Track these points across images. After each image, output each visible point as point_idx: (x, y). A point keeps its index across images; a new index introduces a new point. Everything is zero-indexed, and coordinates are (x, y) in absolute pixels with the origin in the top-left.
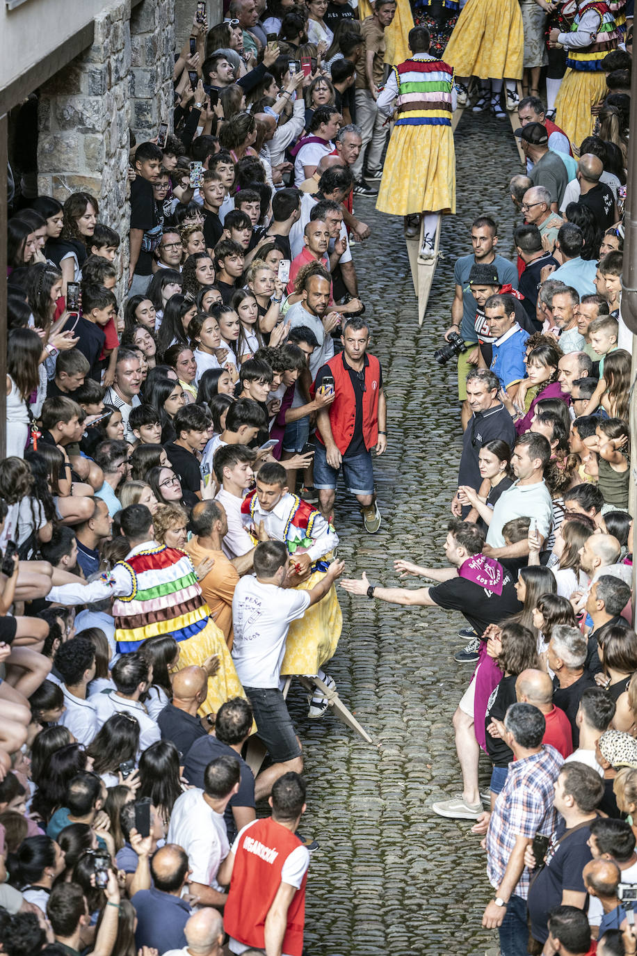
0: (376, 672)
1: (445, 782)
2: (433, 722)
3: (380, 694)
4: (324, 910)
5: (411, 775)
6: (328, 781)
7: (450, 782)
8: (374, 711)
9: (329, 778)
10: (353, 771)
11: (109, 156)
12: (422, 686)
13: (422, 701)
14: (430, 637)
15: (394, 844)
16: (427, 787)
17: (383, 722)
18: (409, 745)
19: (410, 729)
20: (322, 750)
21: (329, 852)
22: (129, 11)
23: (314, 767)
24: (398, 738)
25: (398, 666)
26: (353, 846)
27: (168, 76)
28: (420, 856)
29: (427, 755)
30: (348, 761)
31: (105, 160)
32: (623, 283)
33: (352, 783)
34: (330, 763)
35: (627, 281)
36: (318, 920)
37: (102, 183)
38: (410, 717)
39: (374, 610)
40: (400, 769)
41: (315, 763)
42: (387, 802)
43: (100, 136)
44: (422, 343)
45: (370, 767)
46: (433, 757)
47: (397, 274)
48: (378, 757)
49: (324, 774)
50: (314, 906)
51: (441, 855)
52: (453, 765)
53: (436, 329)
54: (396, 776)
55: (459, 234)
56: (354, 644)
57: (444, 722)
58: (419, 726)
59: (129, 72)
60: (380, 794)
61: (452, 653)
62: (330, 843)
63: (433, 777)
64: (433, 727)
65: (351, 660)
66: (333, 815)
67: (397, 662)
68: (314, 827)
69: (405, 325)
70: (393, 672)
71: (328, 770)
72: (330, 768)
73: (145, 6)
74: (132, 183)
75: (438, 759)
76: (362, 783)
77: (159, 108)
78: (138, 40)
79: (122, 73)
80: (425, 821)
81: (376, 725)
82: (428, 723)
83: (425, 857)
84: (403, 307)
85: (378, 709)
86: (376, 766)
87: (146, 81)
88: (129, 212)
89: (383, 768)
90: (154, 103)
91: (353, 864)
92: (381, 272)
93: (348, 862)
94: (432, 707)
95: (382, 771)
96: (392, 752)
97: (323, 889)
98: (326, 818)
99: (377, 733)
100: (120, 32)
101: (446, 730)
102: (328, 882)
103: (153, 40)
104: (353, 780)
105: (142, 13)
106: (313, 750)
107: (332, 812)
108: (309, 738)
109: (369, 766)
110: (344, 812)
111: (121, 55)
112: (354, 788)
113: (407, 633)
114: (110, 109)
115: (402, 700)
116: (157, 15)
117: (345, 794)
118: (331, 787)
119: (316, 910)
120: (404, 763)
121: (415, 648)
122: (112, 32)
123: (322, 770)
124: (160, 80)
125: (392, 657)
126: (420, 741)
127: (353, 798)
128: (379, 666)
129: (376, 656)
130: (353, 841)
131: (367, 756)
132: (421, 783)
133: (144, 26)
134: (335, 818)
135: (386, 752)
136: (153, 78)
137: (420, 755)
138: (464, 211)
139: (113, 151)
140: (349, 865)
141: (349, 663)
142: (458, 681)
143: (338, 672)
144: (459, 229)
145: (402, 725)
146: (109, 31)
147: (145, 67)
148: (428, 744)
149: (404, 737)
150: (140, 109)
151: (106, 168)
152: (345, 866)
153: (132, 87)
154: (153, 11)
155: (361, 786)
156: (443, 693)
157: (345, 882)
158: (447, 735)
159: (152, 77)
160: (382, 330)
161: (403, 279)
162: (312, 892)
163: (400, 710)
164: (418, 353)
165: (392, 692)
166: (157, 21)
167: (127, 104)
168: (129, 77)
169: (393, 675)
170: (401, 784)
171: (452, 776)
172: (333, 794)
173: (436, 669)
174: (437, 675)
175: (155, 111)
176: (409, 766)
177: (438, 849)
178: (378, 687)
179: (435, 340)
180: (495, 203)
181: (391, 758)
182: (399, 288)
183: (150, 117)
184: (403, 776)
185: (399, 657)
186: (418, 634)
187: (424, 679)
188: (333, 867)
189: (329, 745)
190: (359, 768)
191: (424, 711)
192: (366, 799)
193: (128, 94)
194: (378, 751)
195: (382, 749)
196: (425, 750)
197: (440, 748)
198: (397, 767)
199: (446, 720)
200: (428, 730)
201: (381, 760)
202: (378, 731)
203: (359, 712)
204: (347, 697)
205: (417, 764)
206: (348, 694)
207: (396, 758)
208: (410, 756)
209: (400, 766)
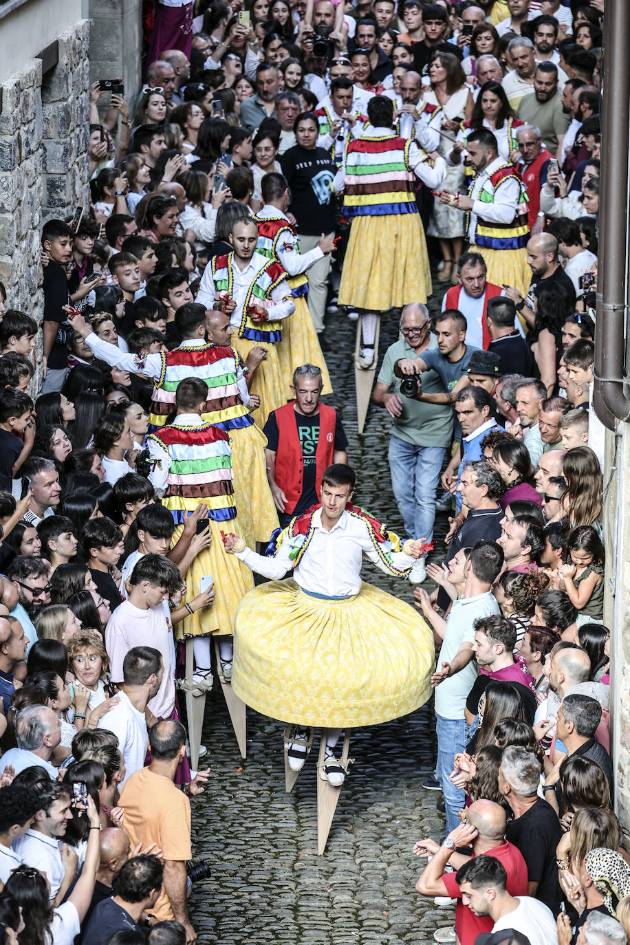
1: (404, 931)
2: (389, 864)
5: (365, 923)
6: (273, 932)
7: (409, 931)
9: (275, 928)
10: (301, 920)
11: (20, 237)
12: (376, 824)
13: (376, 840)
14: (384, 769)
16: (385, 936)
17: (333, 865)
18: (362, 890)
19: (363, 873)
20: (267, 897)
22: (40, 77)
23: (257, 916)
24: (351, 883)
25: (348, 802)
27: (83, 148)
29: (384, 901)
30: (295, 909)
31: (15, 242)
32: (596, 372)
33: (300, 934)
34: (275, 911)
35: (600, 371)
37: (12, 269)
38: (363, 859)
40: (353, 917)
41: (258, 912)
43: (9, 216)
44: (368, 442)
45: (321, 916)
46: (390, 902)
48: (328, 904)
49: (268, 924)
52: (412, 912)
53: (383, 426)
54: (349, 925)
57: (402, 864)
58: (373, 868)
59: (41, 145)
63: (390, 926)
64: (389, 870)
69: (348, 422)
71: (274, 920)
72: (275, 916)
73: (58, 71)
74: (45, 269)
75: (395, 905)
76: (311, 933)
77: (74, 184)
78: (50, 109)
79: (33, 146)
81: (326, 868)
82: (384, 865)
84: (346, 403)
85: (327, 850)
86: (327, 913)
87: (59, 155)
88: (42, 300)
89: (334, 916)
90: (68, 179)
94: (387, 848)
95: (333, 920)
96: (343, 897)
99: (327, 877)
100: (30, 100)
101: (404, 872)
103: (66, 110)
104: (301, 929)
105: (54, 79)
106: (256, 897)
108: (251, 884)
109: (320, 914)
111: (31, 126)
112: (303, 939)
114: (20, 187)
115: (354, 840)
116: (70, 81)
118: (277, 938)
120: (358, 910)
121: (367, 782)
122: (22, 100)
123: (266, 920)
124: (74, 153)
126: (375, 885)
131: (315, 903)
132: (377, 932)
133: (56, 93)
135: (338, 898)
136: (67, 152)
137: (375, 901)
139: (24, 232)
142: (415, 818)
143: (282, 809)
145: (355, 868)
146: (18, 99)
147: (57, 139)
148: (384, 889)
149: (357, 881)
150: (53, 186)
151: (17, 251)
153: (44, 162)
154: (66, 77)
155: (310, 937)
156: (400, 831)
158: (406, 878)
159: (66, 150)
161: (346, 371)
163: (352, 851)
165: (343, 832)
166: (70, 88)
167: (40, 180)
168: (41, 151)
169: (343, 812)
170: (354, 932)
171: (411, 924)
173: (391, 805)
174: (393, 812)
175: (69, 188)
176: (364, 914)
181: (343, 905)
183: (65, 196)
184: (357, 925)
187: (378, 816)
189: (274, 891)
190: (308, 917)
191: (379, 852)
193: (40, 169)
194: (328, 897)
195: (333, 895)
196: (381, 895)
197: (397, 893)
198: (350, 915)
199: (404, 861)
200: (383, 873)
201: (332, 907)
202: (328, 874)
203: (306, 853)
204: (293, 838)
205: (372, 911)
206: (293, 834)
207: (349, 905)
208: (364, 902)
209: (353, 913)
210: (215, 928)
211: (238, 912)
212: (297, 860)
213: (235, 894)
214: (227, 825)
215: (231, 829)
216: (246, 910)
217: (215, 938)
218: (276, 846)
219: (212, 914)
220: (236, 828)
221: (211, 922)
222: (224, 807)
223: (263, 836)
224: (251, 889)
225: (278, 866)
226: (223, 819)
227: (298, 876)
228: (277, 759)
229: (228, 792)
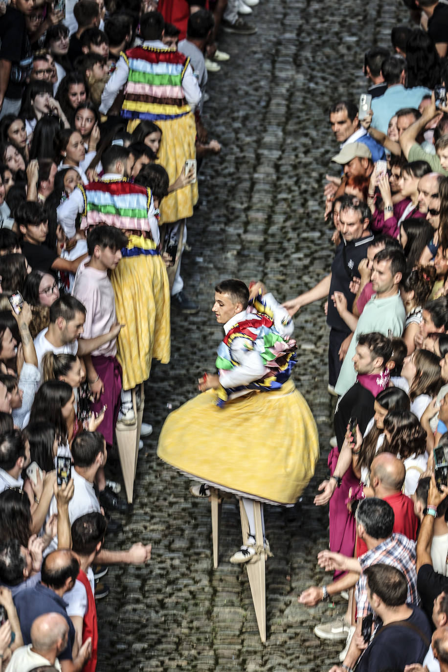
6: (191, 592)
9: (192, 589)
10: (215, 583)
15: (255, 652)
20: (186, 562)
23: (177, 579)
26: (215, 655)
28: (279, 664)
29: (287, 567)
33: (214, 595)
34: (193, 575)
41: (178, 575)
42: (248, 613)
44: (283, 169)
46: (292, 569)
47: (258, 102)
49: (186, 586)
51: (300, 664)
55: (319, 64)
60: (241, 605)
62: (193, 652)
63: (292, 589)
66: (196, 624)
68: (178, 637)
71: (191, 582)
72: (193, 579)
75: (297, 571)
76: (224, 594)
80: (285, 631)
82: (288, 536)
83: (285, 665)
92: (243, 101)
94: (291, 521)
98: (189, 628)
101: (305, 543)
104: (215, 591)
106: (177, 562)
107: (195, 622)
108: (173, 551)
109: (231, 578)
110: (206, 622)
112: (217, 599)
117: (209, 605)
118: (194, 598)
123: (185, 582)
126: (280, 553)
127: (215, 609)
130: (215, 650)
131: (229, 568)
132: (281, 594)
134: (198, 629)
137: (280, 567)
138: (325, 42)
144: (319, 59)
148: (288, 557)
155: (223, 598)
156: (303, 507)
158: (306, 548)
160: (244, 157)
164: (279, 179)
172: (196, 605)
177: (298, 658)
179: (295, 167)
180: (353, 35)
182: (261, 116)
189: (193, 558)
190: (221, 580)
191: (284, 525)
192: (227, 610)
196: (285, 563)
205: (277, 576)
210: (141, 588)
211: (161, 576)
213: (159, 559)
214: (152, 500)
215: (157, 503)
216: (168, 573)
217: (141, 597)
218: (195, 519)
219: (138, 577)
220: (161, 503)
221: (137, 583)
222: (151, 484)
223: (184, 510)
224: (172, 555)
225: (196, 536)
226: (150, 495)
229: (155, 471)
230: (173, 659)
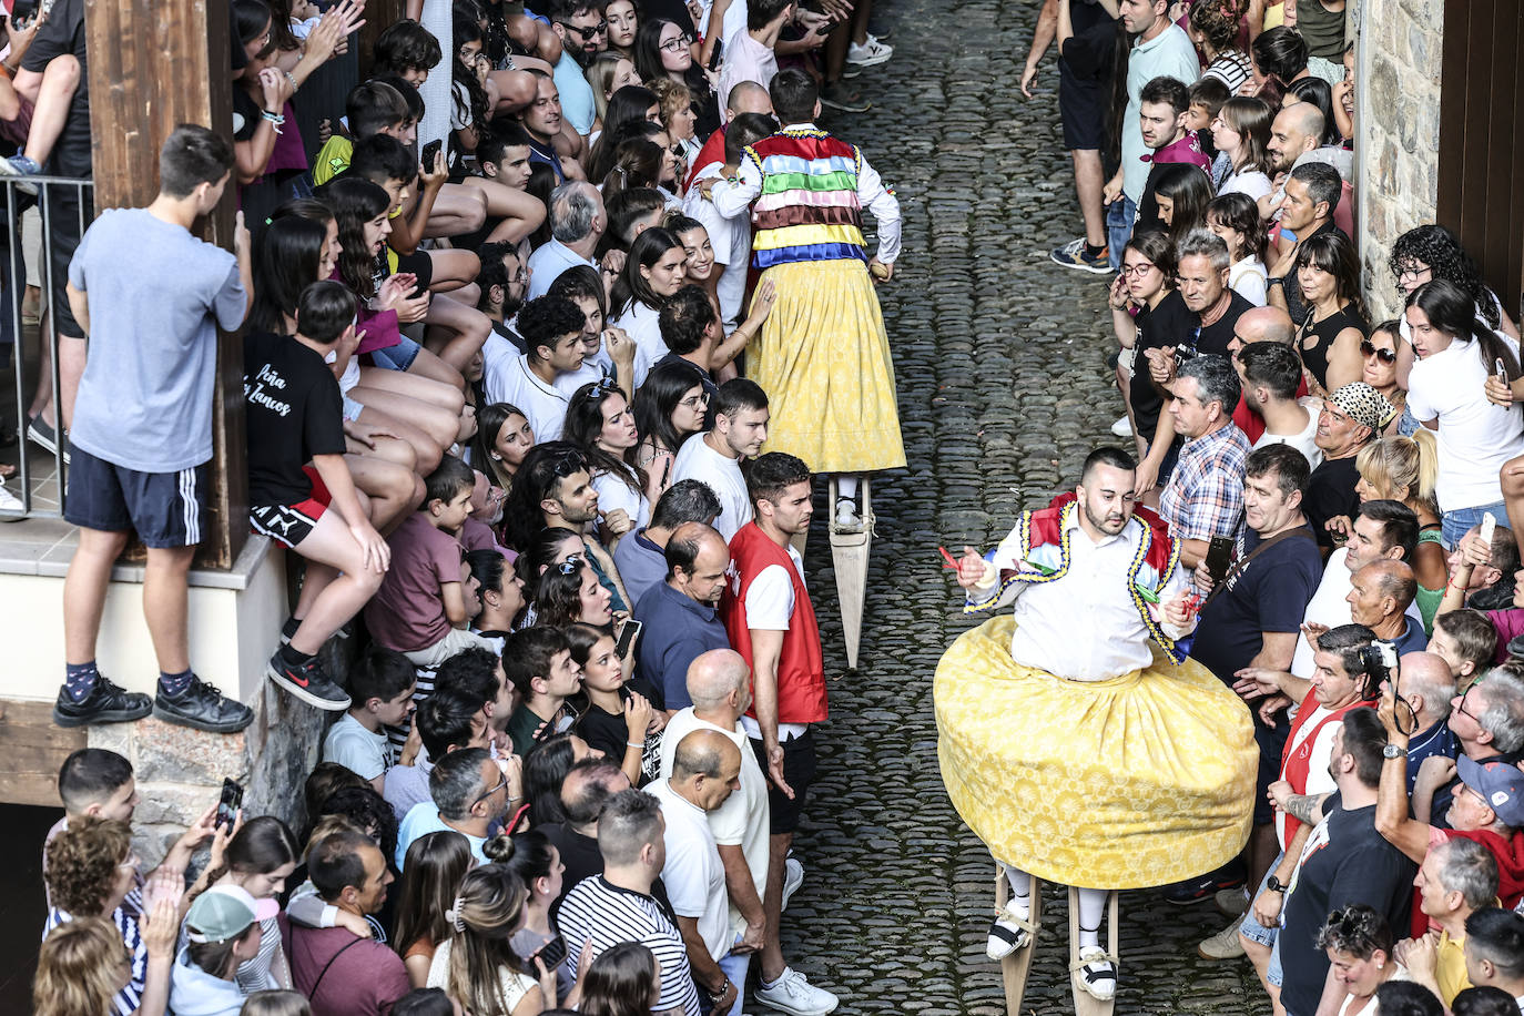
0: (972, 326)
2: (1060, 397)
3: (980, 358)
4: (906, 678)
5: (1029, 476)
6: (906, 488)
8: (970, 382)
10: (942, 473)
12: (1041, 345)
13: (1042, 366)
14: (1051, 272)
17: (985, 399)
18: (1024, 432)
19: (1024, 409)
21: (911, 593)
24: (1008, 423)
25: (1005, 316)
26: (946, 583)
29: (1051, 447)
33: (942, 492)
36: (897, 693)
38: (1024, 391)
39: (966, 234)
40: (1012, 469)
42: (995, 517)
45: (968, 466)
46: (1060, 448)
48: (978, 452)
50: (890, 672)
54: (1006, 479)
56: (938, 285)
57: (1076, 397)
58: (1038, 403)
60: (984, 506)
61: (1084, 294)
63: (1061, 479)
64: (1060, 405)
65: (934, 308)
66: (914, 538)
67: (1003, 311)
70: (997, 325)
75: (1068, 451)
76: (956, 489)
81: (975, 404)
82: (1052, 399)
85: (977, 380)
86: (977, 464)
89: (986, 467)
91: (947, 609)
93: (940, 607)
94: (1056, 376)
95: (985, 473)
96: (998, 443)
97: (903, 647)
98: (904, 542)
101: (1079, 408)
102: (910, 638)
104: (942, 486)
107: (913, 534)
109: (966, 465)
110: (931, 533)
113: (1016, 266)
115: (1012, 366)
117: (933, 507)
119: (894, 678)
120: (1018, 458)
121: (1029, 289)
125: (994, 303)
126: (1040, 425)
127: (944, 513)
128: (975, 317)
129: (971, 302)
131: (962, 450)
132: (1044, 487)
134: (918, 543)
137: (1041, 446)
140: (941, 610)
141: (930, 314)
142: (1094, 336)
145: (1013, 403)
148: (1052, 431)
149: (1016, 421)
152: (935, 613)
155: (955, 495)
156: (1073, 354)
157: (935, 636)
158: (1082, 416)
162: (887, 652)
163: (1010, 381)
165: (997, 356)
169: (998, 330)
170: (1014, 489)
172: (914, 507)
173: (1061, 318)
174: (1064, 329)
176: (1026, 464)
178: (975, 347)
181: (998, 452)
184: (1017, 478)
185: (1005, 303)
186: (1033, 267)
187: (1044, 334)
188: (918, 615)
190: (951, 468)
191: (1045, 381)
192: (962, 514)
194: (979, 443)
195: (985, 439)
196: (1049, 439)
197: (1070, 435)
198: (1008, 466)
199: (1078, 393)
200: (1052, 409)
201: (984, 456)
202: (978, 413)
203: (949, 385)
204: (930, 364)
205: (1038, 460)
206: (931, 359)
207: (1006, 452)
208: (1027, 448)
209: (1012, 463)
212: (936, 394)
227: (939, 415)
228: (908, 261)
230: (882, 592)
